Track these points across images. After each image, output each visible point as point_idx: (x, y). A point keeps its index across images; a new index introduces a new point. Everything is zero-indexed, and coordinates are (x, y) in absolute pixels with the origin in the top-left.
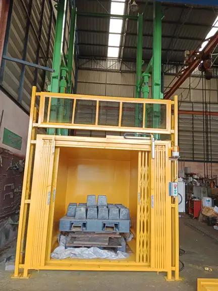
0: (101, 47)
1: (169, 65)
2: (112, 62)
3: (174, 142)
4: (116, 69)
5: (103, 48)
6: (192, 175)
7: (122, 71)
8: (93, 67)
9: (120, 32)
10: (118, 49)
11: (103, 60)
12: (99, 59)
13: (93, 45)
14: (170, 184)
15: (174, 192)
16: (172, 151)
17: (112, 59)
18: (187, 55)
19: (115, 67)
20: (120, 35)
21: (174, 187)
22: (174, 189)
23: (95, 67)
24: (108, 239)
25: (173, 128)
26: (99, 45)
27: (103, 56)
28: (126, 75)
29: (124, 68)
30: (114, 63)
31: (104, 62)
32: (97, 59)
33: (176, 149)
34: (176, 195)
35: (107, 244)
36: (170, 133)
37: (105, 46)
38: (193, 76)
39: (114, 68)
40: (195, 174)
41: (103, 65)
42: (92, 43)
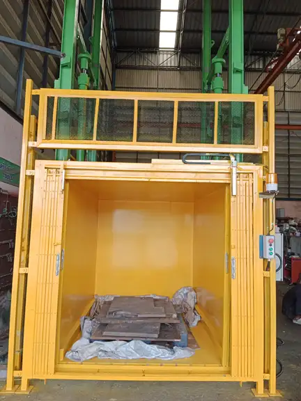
0: (149, 33)
1: (253, 57)
2: (165, 55)
3: (267, 167)
4: (173, 65)
5: (153, 33)
6: (287, 220)
7: (180, 69)
8: (137, 65)
9: (177, 9)
10: (174, 34)
11: (152, 52)
12: (148, 52)
13: (137, 30)
14: (261, 238)
15: (268, 251)
16: (264, 182)
17: (167, 51)
18: (282, 35)
19: (171, 63)
20: (176, 14)
21: (268, 244)
22: (268, 247)
23: (141, 64)
24: (158, 327)
25: (266, 143)
26: (147, 30)
27: (153, 47)
28: (187, 73)
29: (184, 64)
30: (169, 56)
31: (153, 55)
32: (144, 52)
33: (272, 178)
34: (272, 256)
35: (156, 336)
36: (261, 152)
37: (155, 30)
38: (288, 72)
39: (169, 65)
40: (292, 219)
41: (152, 60)
42: (135, 27)
